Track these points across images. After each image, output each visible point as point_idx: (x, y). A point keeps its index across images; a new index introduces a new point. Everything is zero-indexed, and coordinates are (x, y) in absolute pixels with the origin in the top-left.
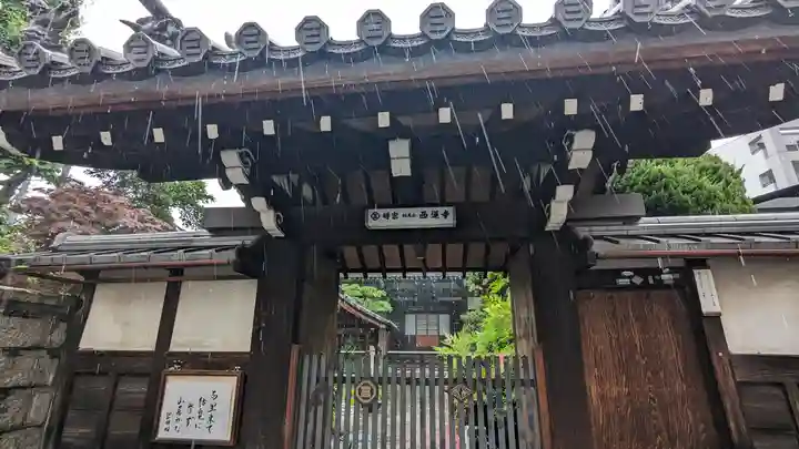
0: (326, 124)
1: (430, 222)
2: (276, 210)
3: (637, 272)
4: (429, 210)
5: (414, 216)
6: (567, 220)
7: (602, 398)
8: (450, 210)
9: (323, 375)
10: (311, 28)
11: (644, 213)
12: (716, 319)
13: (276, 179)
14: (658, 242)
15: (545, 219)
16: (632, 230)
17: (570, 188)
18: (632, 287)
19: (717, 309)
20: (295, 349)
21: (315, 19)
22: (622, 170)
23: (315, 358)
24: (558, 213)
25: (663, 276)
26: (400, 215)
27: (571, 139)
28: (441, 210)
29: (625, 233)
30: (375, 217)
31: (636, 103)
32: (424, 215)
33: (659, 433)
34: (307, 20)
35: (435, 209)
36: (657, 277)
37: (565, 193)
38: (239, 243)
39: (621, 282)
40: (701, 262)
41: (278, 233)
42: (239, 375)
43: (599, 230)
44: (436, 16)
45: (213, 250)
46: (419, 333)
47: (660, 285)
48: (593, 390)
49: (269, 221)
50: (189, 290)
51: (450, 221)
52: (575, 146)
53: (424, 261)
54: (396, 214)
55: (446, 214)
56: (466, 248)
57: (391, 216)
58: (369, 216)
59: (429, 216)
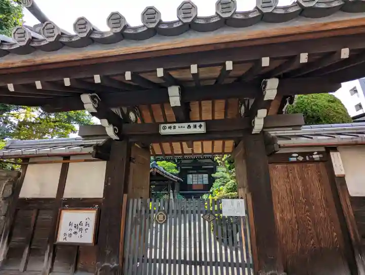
0: (128, 76)
1: (192, 130)
2: (114, 126)
3: (300, 154)
4: (192, 124)
5: (184, 127)
6: (264, 128)
7: (282, 219)
8: (203, 124)
9: (140, 209)
10: (115, 19)
11: (304, 123)
12: (342, 178)
13: (114, 110)
14: (312, 138)
15: (252, 127)
16: (298, 132)
17: (265, 111)
18: (298, 162)
19: (343, 173)
20: (125, 196)
21: (117, 14)
22: (291, 102)
23: (136, 200)
24: (258, 124)
25: (314, 156)
26: (177, 128)
27: (265, 83)
28: (198, 124)
29: (294, 134)
30: (164, 128)
31: (304, 58)
32: (189, 127)
33: (312, 238)
34: (113, 14)
35: (195, 124)
36: (311, 157)
37: (262, 113)
38: (95, 143)
39: (292, 159)
40: (334, 148)
41: (115, 137)
42: (97, 209)
43: (280, 132)
44: (187, 8)
45: (82, 147)
46: (194, 183)
47: (313, 161)
48: (278, 216)
49: (110, 131)
50: (73, 167)
51: (203, 130)
52: (268, 87)
53: (193, 150)
54: (175, 127)
55: (200, 126)
56: (213, 143)
57: (172, 128)
58: (161, 128)
59: (192, 127)
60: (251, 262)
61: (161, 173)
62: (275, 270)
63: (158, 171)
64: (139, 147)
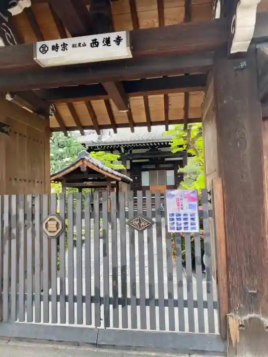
4: (99, 38)
5: (84, 45)
6: (254, 41)
8: (123, 34)
15: (231, 39)
26: (69, 47)
28: (112, 36)
30: (44, 50)
32: (95, 43)
53: (130, 115)
54: (64, 46)
55: (118, 40)
56: (166, 99)
57: (60, 48)
58: (38, 50)
59: (101, 44)
60: (215, 299)
61: (95, 168)
62: (257, 311)
63: (90, 166)
64: (32, 112)
